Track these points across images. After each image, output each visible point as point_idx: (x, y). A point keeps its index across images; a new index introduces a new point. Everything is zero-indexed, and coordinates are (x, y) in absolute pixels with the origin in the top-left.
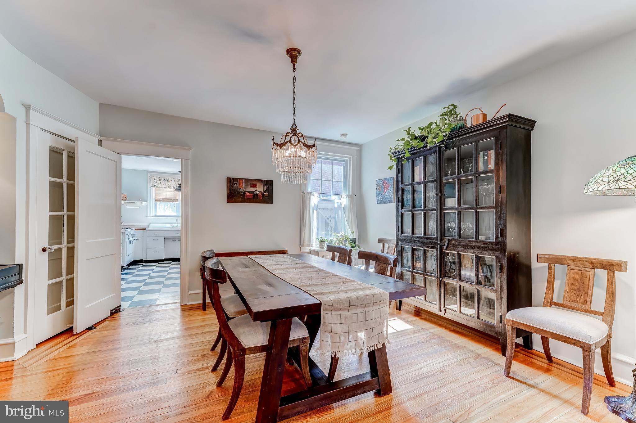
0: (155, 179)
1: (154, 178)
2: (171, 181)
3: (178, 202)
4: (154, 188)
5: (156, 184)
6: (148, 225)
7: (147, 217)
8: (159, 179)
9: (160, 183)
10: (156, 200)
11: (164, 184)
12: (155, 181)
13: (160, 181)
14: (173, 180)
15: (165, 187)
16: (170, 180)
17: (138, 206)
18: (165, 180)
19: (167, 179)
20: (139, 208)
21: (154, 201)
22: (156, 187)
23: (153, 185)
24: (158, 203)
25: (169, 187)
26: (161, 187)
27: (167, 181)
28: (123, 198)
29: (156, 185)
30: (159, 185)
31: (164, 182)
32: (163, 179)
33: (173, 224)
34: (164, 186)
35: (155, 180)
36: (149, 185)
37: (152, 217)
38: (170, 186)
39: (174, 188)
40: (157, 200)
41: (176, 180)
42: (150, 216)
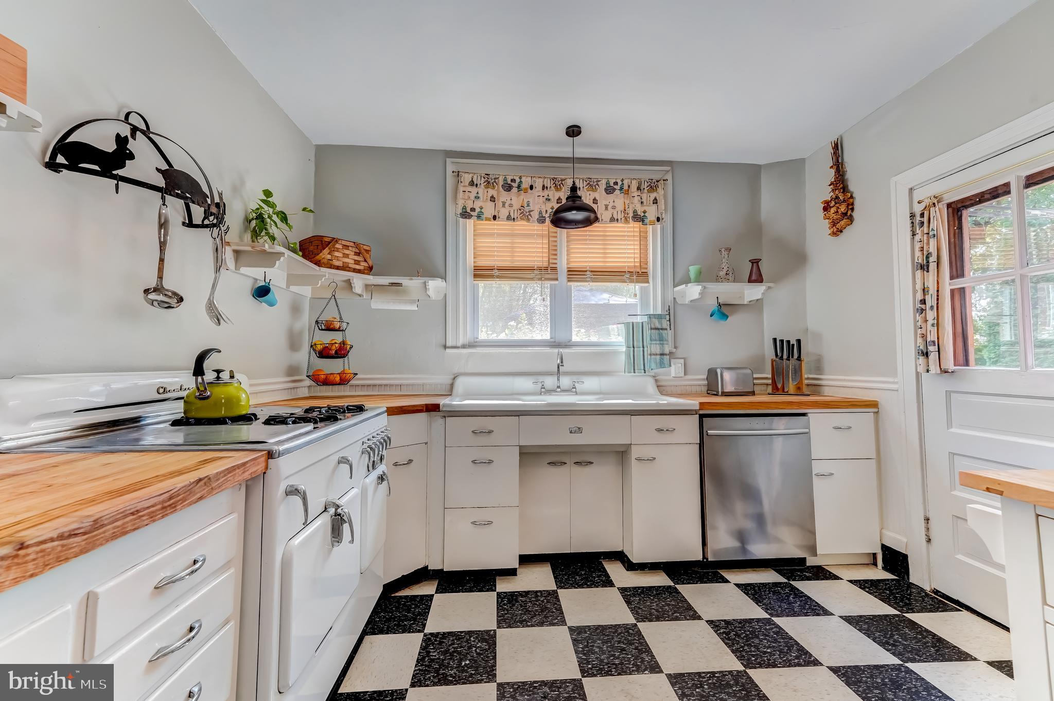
0: (472, 183)
1: (467, 178)
2: (531, 187)
3: (557, 279)
4: (470, 223)
5: (477, 205)
6: (450, 382)
7: (445, 347)
8: (488, 184)
9: (493, 199)
10: (475, 276)
11: (504, 204)
12: (474, 190)
13: (491, 192)
14: (538, 184)
15: (509, 218)
16: (526, 182)
17: (412, 302)
18: (508, 188)
19: (518, 180)
20: (414, 308)
21: (470, 278)
22: (479, 217)
23: (464, 208)
24: (481, 284)
25: (525, 215)
26: (495, 218)
27: (515, 190)
28: (357, 262)
29: (478, 210)
30: (489, 210)
31: (504, 196)
32: (501, 183)
33: (541, 378)
34: (504, 213)
35: (470, 189)
36: (453, 211)
37: (464, 347)
38: (527, 209)
39: (541, 220)
40: (480, 273)
41: (548, 183)
42: (454, 344)
